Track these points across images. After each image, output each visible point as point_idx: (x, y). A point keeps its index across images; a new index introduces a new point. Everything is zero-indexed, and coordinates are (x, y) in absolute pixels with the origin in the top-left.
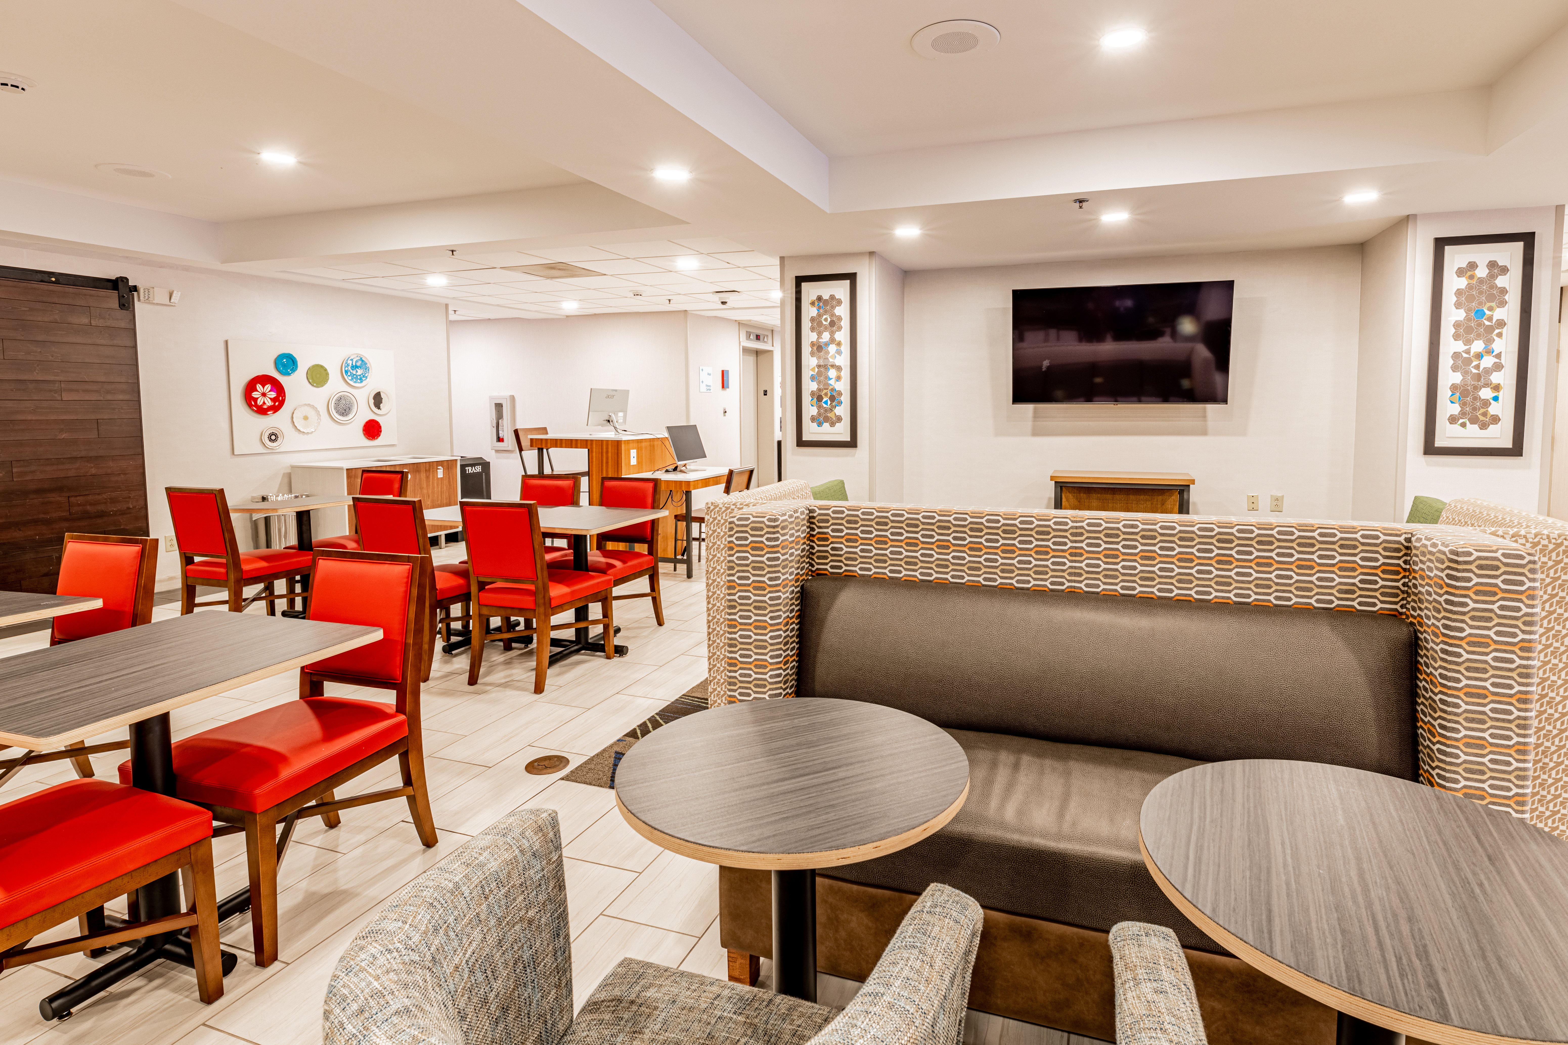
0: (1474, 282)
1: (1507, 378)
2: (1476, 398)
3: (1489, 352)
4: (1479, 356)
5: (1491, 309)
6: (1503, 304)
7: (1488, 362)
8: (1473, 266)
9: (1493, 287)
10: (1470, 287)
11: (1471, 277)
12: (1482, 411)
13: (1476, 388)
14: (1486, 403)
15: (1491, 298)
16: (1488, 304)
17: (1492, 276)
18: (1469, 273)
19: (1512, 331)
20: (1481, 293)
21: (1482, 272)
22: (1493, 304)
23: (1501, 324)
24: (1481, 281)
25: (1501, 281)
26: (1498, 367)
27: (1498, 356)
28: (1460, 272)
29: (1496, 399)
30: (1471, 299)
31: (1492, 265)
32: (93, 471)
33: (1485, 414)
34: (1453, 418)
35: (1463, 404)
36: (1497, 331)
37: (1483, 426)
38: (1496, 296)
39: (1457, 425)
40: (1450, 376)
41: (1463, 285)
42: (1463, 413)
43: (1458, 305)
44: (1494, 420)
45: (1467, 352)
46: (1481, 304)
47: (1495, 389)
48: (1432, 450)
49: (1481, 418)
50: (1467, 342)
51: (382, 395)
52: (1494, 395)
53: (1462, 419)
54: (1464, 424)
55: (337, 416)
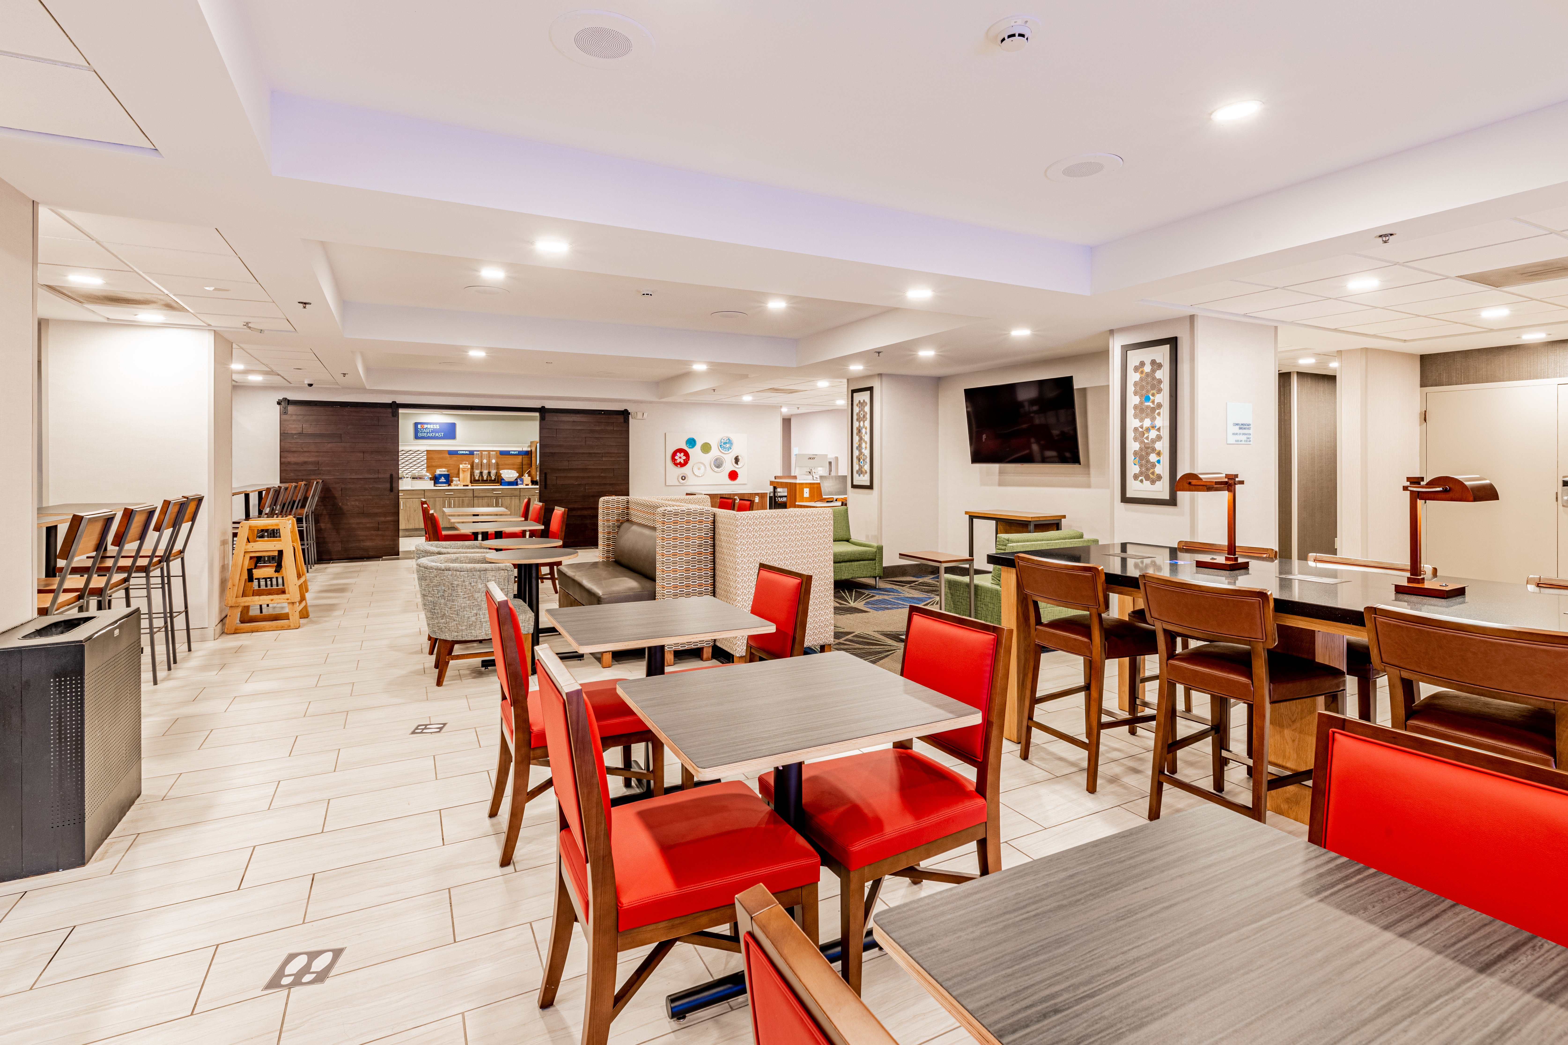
0: (1143, 375)
1: (1163, 445)
2: (1148, 461)
3: (1153, 427)
4: (1148, 430)
5: (1153, 395)
6: (1160, 391)
7: (1153, 434)
8: (1142, 364)
9: (1154, 378)
10: (1141, 379)
11: (1142, 372)
12: (1152, 471)
13: (1148, 454)
14: (1154, 466)
15: (1153, 387)
16: (1152, 392)
17: (1153, 371)
18: (1141, 370)
19: (1165, 411)
20: (1147, 383)
21: (1147, 368)
22: (1154, 391)
23: (1159, 406)
24: (1147, 375)
25: (1159, 374)
26: (1159, 438)
27: (1159, 430)
28: (1136, 369)
29: (1159, 462)
30: (1142, 388)
31: (1153, 362)
33: (1153, 473)
34: (1136, 477)
35: (1141, 466)
36: (1157, 411)
37: (1153, 482)
38: (1156, 385)
39: (1138, 482)
40: (1133, 446)
41: (1137, 379)
42: (1141, 473)
43: (1135, 393)
44: (1159, 477)
45: (1142, 427)
46: (1148, 391)
47: (1159, 454)
48: (1125, 499)
49: (1151, 476)
50: (1142, 420)
51: (739, 457)
52: (1158, 458)
53: (1140, 478)
54: (1142, 481)
55: (715, 468)
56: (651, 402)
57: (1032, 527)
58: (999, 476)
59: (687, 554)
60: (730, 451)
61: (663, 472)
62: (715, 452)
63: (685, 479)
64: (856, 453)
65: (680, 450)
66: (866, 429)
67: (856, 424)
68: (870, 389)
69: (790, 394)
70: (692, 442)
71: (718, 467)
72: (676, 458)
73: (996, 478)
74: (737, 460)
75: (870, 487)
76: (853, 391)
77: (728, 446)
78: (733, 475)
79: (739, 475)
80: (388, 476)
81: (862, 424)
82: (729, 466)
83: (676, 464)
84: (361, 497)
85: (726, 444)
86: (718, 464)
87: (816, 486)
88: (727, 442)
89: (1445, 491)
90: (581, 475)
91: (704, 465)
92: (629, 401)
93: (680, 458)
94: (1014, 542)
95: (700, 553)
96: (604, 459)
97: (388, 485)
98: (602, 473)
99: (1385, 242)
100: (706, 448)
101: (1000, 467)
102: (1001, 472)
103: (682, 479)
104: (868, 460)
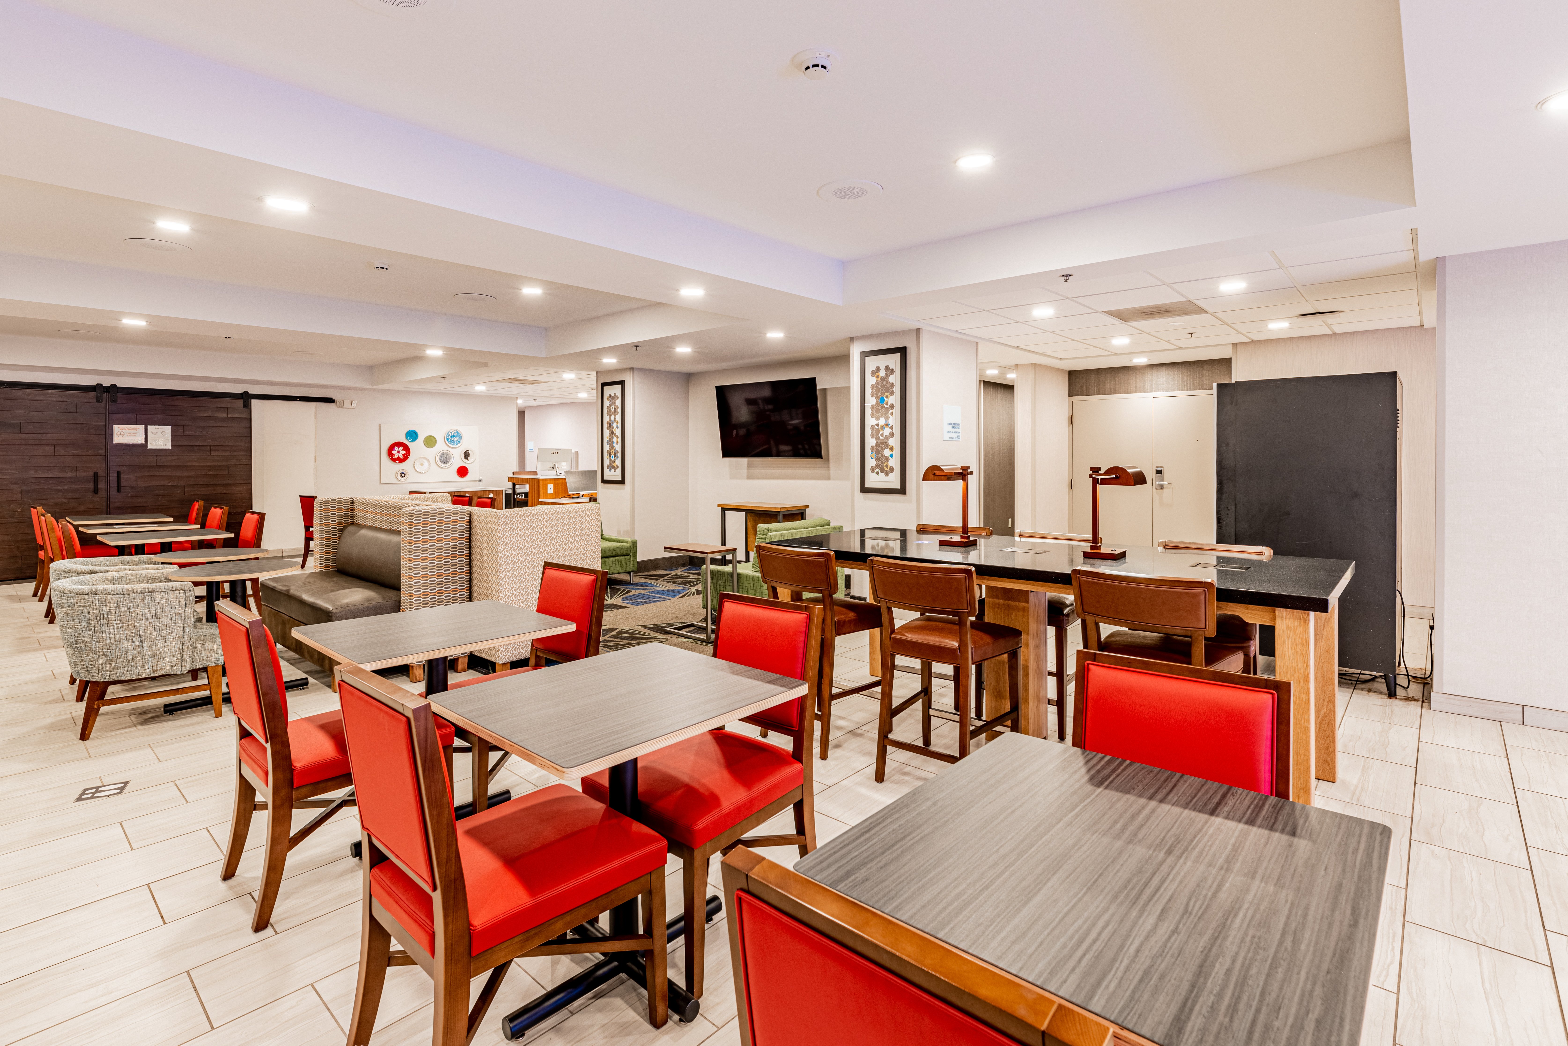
0: (879, 379)
1: (895, 442)
2: (883, 455)
3: (887, 425)
4: (883, 428)
5: (887, 397)
6: (892, 393)
7: (887, 431)
8: (878, 369)
9: (888, 382)
10: (877, 383)
11: (878, 377)
12: (886, 464)
13: (883, 449)
14: (887, 459)
15: (887, 390)
16: (886, 394)
17: (887, 376)
18: (877, 374)
19: (897, 410)
20: (882, 387)
21: (882, 373)
22: (888, 394)
23: (892, 406)
24: (882, 379)
25: (891, 379)
26: (892, 435)
27: (892, 428)
28: (873, 373)
29: (891, 456)
30: (878, 390)
31: (887, 368)
32: (225, 491)
33: (887, 466)
34: (873, 470)
35: (877, 460)
36: (891, 411)
37: (887, 474)
38: (889, 389)
39: (874, 474)
40: (870, 442)
41: (874, 383)
42: (877, 465)
43: (872, 395)
44: (892, 470)
45: (877, 425)
46: (882, 394)
47: (892, 449)
48: (864, 490)
49: (886, 469)
50: (878, 419)
51: (470, 452)
52: (891, 453)
53: (876, 470)
54: (877, 473)
55: (441, 463)
56: (362, 389)
57: (780, 517)
58: (748, 469)
59: (439, 558)
60: (459, 445)
61: (377, 468)
62: (441, 446)
63: (404, 476)
64: (607, 447)
65: (399, 444)
66: (617, 423)
67: (606, 418)
68: (622, 383)
69: (530, 385)
70: (413, 435)
71: (444, 463)
72: (394, 452)
73: (745, 471)
74: (467, 455)
75: (622, 482)
76: (604, 385)
77: (456, 439)
78: (463, 472)
79: (469, 472)
80: (90, 474)
81: (613, 418)
82: (458, 461)
83: (394, 460)
84: (52, 501)
85: (454, 438)
86: (445, 459)
87: (560, 481)
88: (455, 435)
89: (1117, 478)
90: (178, 473)
91: (426, 459)
92: (333, 387)
93: (399, 452)
94: (773, 531)
95: (454, 556)
96: (213, 453)
97: (91, 486)
98: (210, 470)
99: (1066, 281)
100: (430, 442)
101: (748, 461)
102: (749, 466)
103: (401, 476)
104: (620, 455)
